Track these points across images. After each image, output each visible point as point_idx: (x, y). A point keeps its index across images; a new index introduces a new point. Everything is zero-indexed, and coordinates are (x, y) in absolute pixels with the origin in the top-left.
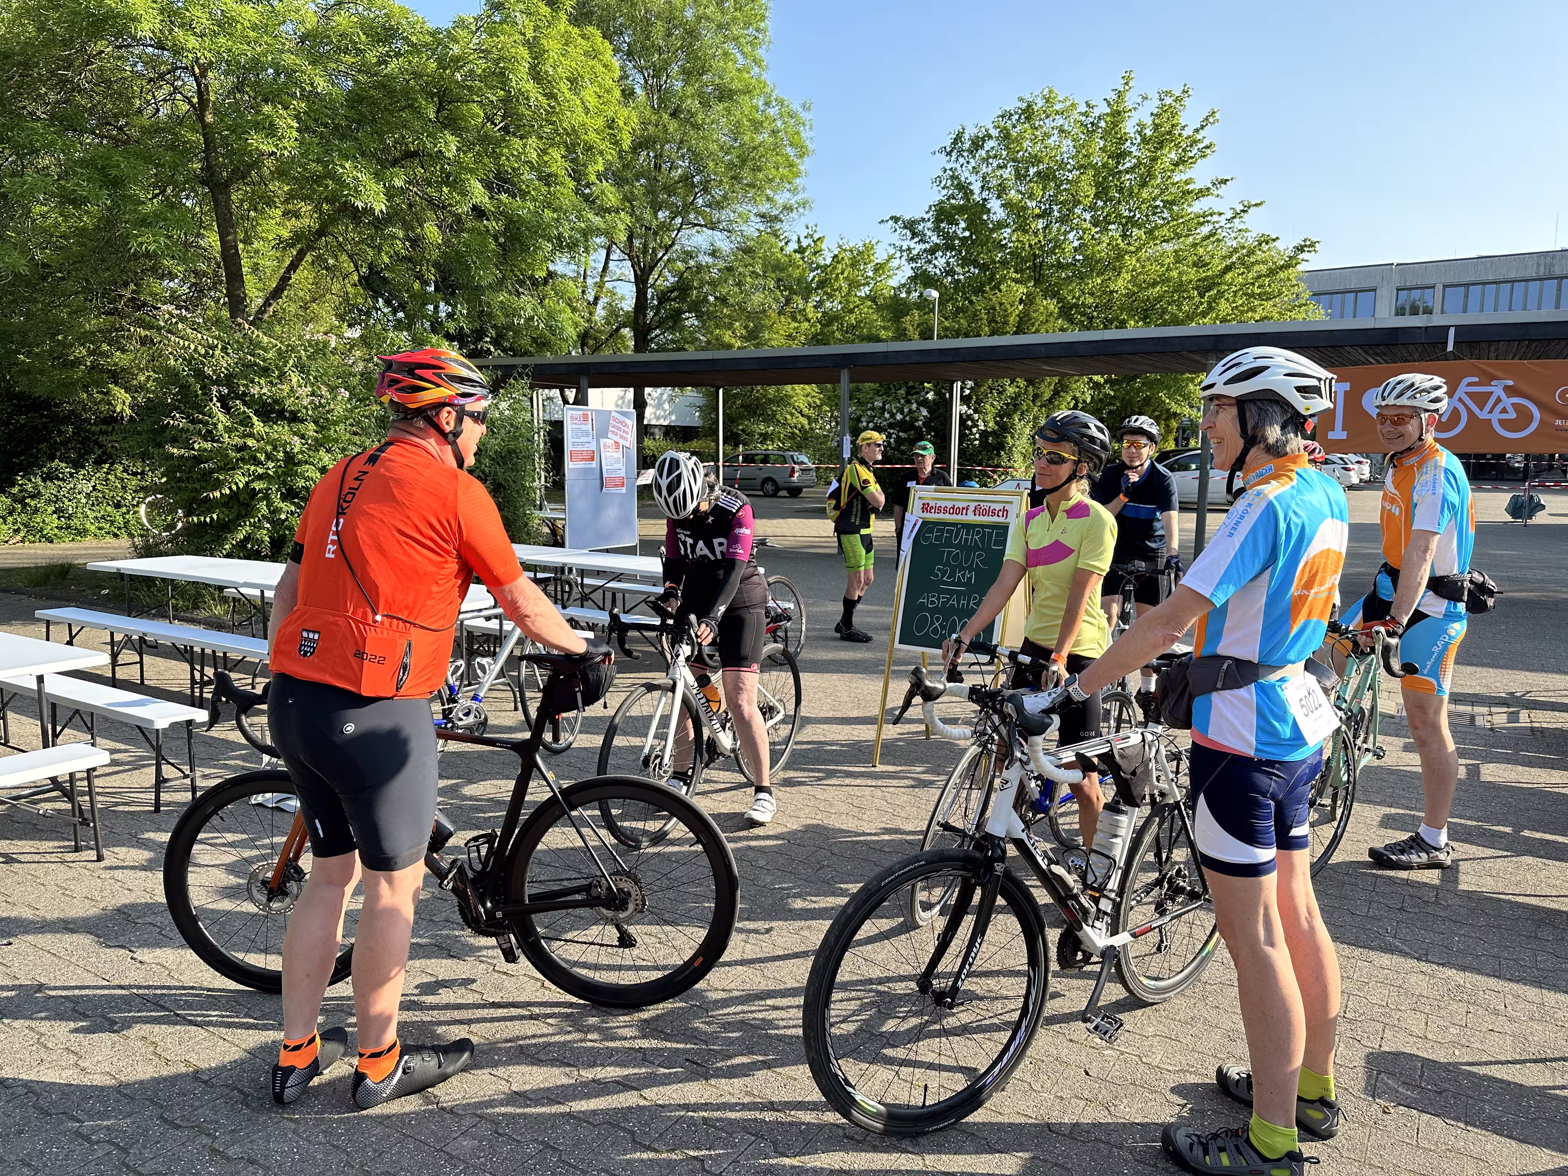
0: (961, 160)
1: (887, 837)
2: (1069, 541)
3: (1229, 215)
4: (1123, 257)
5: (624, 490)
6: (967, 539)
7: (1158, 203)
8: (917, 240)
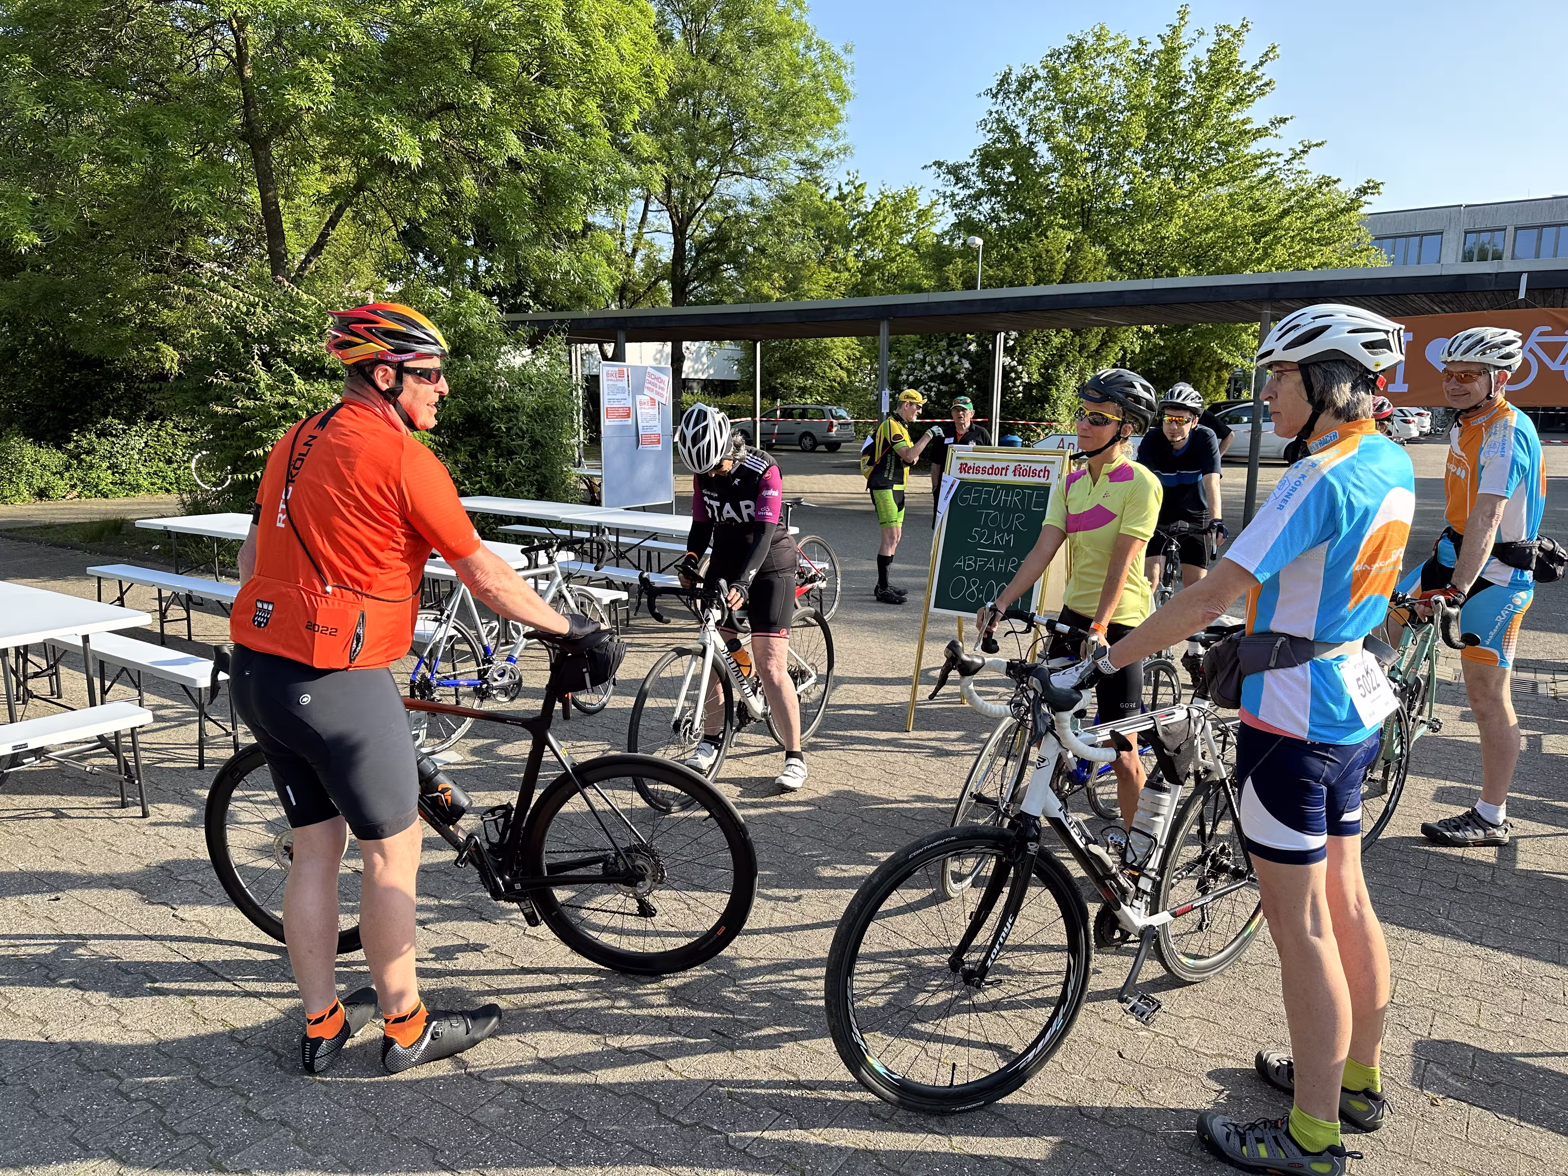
0: (1008, 102)
1: (919, 805)
2: (1111, 506)
3: (1288, 155)
4: (1175, 202)
5: (659, 447)
6: (1005, 500)
7: (1213, 144)
8: (961, 185)
